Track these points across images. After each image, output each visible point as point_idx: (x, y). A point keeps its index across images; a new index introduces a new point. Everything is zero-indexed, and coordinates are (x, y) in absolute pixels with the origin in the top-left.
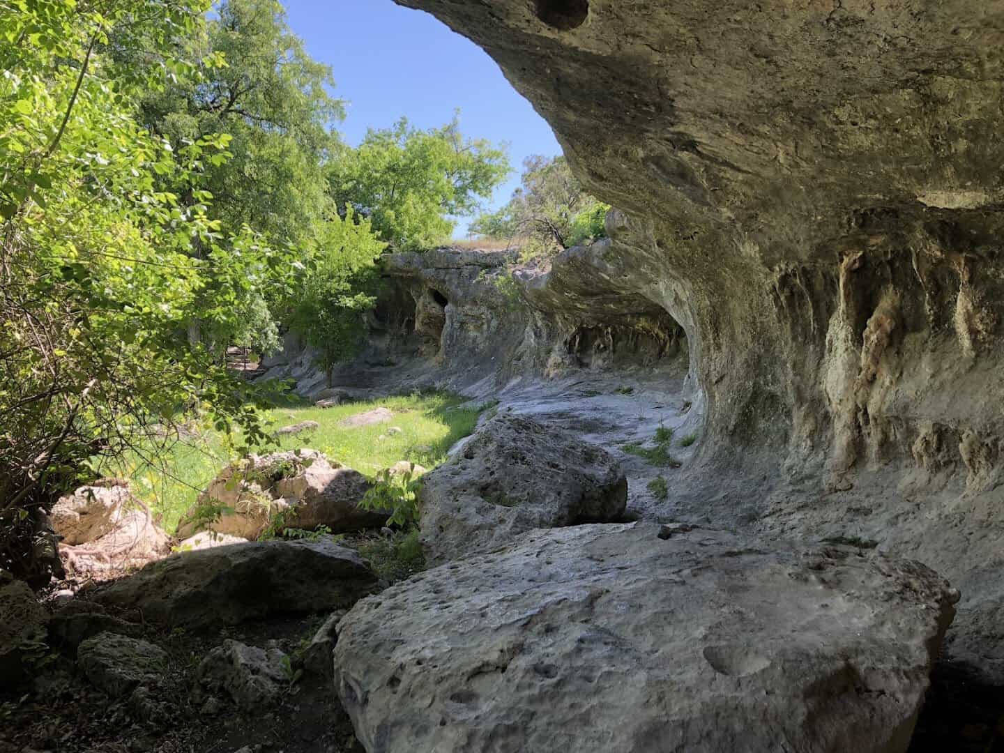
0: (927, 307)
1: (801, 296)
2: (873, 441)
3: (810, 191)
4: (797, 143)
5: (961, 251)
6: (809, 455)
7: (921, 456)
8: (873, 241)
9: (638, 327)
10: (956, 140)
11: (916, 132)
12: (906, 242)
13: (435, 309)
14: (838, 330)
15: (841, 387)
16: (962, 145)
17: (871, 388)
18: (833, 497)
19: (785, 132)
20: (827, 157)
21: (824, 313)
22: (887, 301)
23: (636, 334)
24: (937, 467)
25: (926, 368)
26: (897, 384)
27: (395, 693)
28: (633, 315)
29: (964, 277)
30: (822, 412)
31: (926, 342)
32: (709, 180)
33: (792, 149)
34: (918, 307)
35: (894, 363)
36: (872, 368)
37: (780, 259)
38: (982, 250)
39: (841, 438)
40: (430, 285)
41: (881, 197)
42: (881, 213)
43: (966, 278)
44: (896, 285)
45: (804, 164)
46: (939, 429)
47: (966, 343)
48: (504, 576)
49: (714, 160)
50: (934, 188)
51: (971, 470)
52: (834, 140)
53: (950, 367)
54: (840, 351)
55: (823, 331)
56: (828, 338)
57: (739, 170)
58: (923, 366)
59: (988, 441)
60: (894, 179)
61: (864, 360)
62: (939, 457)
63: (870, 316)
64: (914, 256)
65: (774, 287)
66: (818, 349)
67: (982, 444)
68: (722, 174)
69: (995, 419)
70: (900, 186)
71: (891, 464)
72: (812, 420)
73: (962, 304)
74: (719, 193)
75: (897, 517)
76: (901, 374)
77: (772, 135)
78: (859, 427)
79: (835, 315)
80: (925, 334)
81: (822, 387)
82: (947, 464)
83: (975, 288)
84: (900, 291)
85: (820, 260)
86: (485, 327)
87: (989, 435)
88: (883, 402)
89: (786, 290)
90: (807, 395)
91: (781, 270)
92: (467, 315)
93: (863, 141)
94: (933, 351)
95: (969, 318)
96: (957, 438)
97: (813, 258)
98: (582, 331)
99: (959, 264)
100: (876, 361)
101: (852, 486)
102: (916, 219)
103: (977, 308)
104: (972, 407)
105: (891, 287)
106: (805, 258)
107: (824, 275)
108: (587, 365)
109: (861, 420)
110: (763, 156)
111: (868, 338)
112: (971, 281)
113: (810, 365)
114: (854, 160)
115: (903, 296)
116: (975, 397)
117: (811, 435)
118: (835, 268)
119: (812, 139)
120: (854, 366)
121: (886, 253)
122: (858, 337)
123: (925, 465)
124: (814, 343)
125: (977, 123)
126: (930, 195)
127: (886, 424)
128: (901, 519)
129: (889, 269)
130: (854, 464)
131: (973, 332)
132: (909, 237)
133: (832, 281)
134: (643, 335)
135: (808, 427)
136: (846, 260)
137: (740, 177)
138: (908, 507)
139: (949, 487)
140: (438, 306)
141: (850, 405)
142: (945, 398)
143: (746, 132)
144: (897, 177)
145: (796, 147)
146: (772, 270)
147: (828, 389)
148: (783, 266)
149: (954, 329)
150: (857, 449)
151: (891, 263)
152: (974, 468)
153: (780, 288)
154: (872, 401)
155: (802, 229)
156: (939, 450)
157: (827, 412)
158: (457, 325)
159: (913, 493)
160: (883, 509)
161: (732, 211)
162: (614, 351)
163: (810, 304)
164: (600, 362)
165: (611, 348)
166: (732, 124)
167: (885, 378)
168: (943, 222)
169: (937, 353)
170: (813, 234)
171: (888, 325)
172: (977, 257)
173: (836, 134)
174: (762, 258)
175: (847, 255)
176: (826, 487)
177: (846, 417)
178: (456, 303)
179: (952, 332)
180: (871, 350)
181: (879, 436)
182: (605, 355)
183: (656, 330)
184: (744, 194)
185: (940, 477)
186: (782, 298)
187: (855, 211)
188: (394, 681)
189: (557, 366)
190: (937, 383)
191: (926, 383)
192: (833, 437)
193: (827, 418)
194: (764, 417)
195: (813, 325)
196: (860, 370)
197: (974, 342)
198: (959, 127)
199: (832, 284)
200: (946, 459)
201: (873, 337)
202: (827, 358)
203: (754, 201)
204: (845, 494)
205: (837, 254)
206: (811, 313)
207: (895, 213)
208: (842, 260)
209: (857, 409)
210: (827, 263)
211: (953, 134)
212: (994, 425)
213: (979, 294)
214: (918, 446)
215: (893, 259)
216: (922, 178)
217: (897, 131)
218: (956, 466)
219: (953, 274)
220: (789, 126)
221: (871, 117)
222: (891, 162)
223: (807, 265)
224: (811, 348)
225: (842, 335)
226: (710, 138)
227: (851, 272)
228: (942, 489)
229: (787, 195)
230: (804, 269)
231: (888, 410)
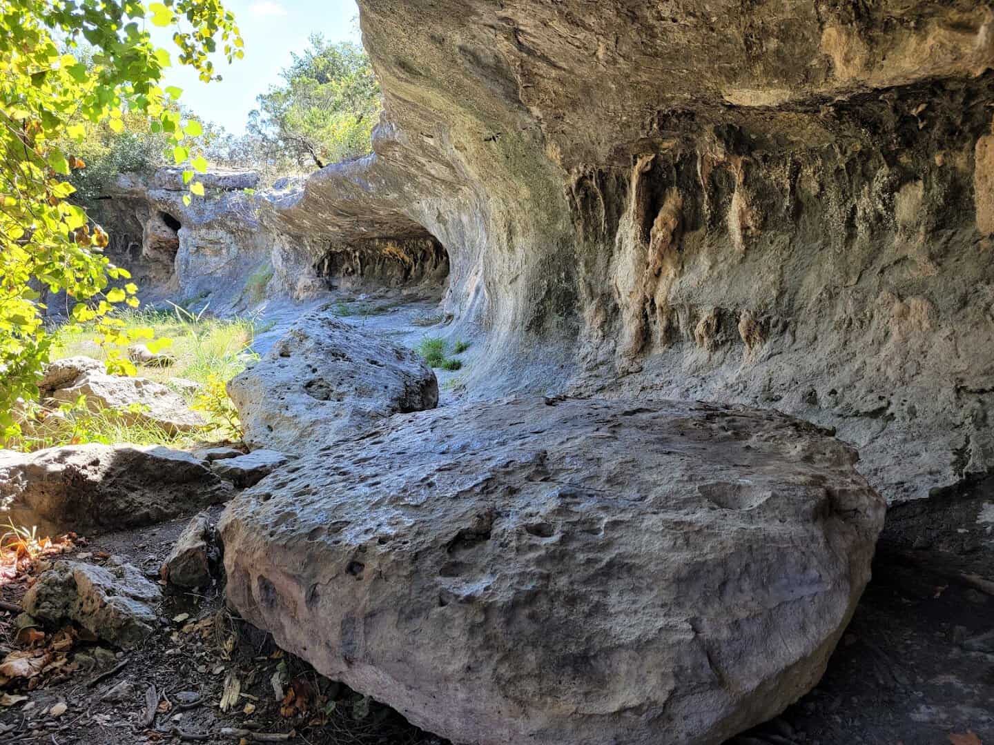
0: (706, 207)
1: (595, 197)
2: (658, 328)
3: (621, 90)
4: (617, 38)
5: (740, 155)
6: (601, 343)
7: (703, 338)
8: (665, 145)
9: (386, 251)
10: (768, 40)
11: (732, 31)
12: (694, 146)
13: (166, 232)
14: (628, 228)
15: (631, 281)
16: (773, 44)
17: (658, 281)
18: (626, 380)
19: (610, 24)
20: (645, 54)
21: (615, 213)
22: (672, 200)
23: (382, 259)
24: (716, 346)
25: (704, 261)
26: (680, 276)
27: (359, 579)
28: (380, 239)
29: (739, 178)
30: (612, 304)
31: (703, 239)
32: (523, 75)
33: (612, 43)
34: (697, 206)
35: (676, 258)
36: (658, 262)
37: (579, 161)
38: (757, 155)
39: (629, 327)
40: (161, 207)
41: (689, 97)
42: (681, 115)
43: (741, 180)
44: (679, 187)
45: (621, 60)
46: (719, 313)
47: (737, 237)
48: (409, 453)
49: (530, 52)
50: (743, 86)
51: (747, 346)
52: (653, 36)
53: (725, 259)
54: (630, 248)
55: (612, 231)
56: (618, 236)
57: (554, 66)
58: (702, 259)
59: (762, 320)
60: (706, 78)
61: (652, 255)
62: (718, 337)
63: (656, 216)
64: (699, 158)
65: (571, 189)
66: (608, 248)
67: (757, 323)
68: (535, 70)
69: (767, 301)
70: (710, 85)
71: (674, 347)
72: (602, 312)
73: (737, 203)
74: (531, 90)
75: (687, 390)
76: (683, 267)
77: (596, 28)
78: (646, 316)
79: (626, 214)
80: (702, 231)
81: (612, 282)
82: (723, 343)
83: (748, 189)
84: (682, 192)
85: (615, 162)
86: (224, 251)
87: (762, 315)
88: (669, 292)
89: (582, 192)
90: (599, 291)
91: (579, 172)
92: (203, 239)
93: (680, 38)
94: (710, 246)
95: (742, 215)
96: (733, 320)
97: (610, 159)
98: (331, 255)
99: (737, 167)
100: (662, 257)
101: (642, 369)
102: (708, 123)
103: (749, 206)
104: (748, 293)
105: (675, 189)
106: (603, 160)
107: (617, 178)
108: (336, 288)
109: (648, 310)
110: (582, 51)
111: (655, 236)
112: (745, 182)
113: (601, 262)
114: (671, 58)
115: (684, 197)
116: (750, 283)
117: (602, 326)
118: (628, 170)
119: (633, 34)
120: (643, 262)
121: (675, 156)
122: (646, 236)
123: (706, 344)
124: (604, 241)
125: (789, 24)
126: (736, 93)
127: (671, 312)
128: (692, 390)
129: (674, 172)
130: (642, 348)
131: (744, 228)
132: (698, 140)
133: (624, 185)
134: (389, 259)
135: (599, 319)
136: (639, 162)
137: (554, 73)
138: (695, 381)
139: (727, 362)
140: (169, 230)
141: (639, 297)
142: (724, 285)
143: (572, 22)
144: (709, 75)
145: (617, 42)
146: (570, 173)
147: (619, 285)
148: (581, 168)
149: (726, 226)
150: (645, 336)
151: (677, 166)
152: (750, 344)
153: (576, 190)
154: (659, 292)
155: (605, 131)
156: (717, 331)
157: (616, 305)
158: (192, 249)
159: (697, 369)
160: (673, 385)
161: (541, 109)
162: (362, 274)
163: (603, 205)
164: (349, 285)
165: (359, 272)
166: (560, 12)
167: (670, 271)
168: (730, 126)
169: (713, 248)
170: (614, 135)
171: (672, 224)
172: (752, 161)
173: (656, 30)
174: (562, 160)
175: (641, 158)
176: (620, 371)
177: (635, 307)
178: (190, 227)
179: (724, 230)
180: (658, 247)
181: (665, 323)
182: (354, 278)
183: (402, 254)
184: (555, 92)
185: (719, 355)
186: (578, 200)
187: (659, 112)
188: (354, 568)
189: (307, 288)
190: (715, 273)
191: (706, 274)
192: (622, 326)
193: (616, 309)
194: (557, 312)
195: (604, 226)
196: (648, 265)
197: (745, 237)
198: (772, 26)
199: (623, 186)
200: (724, 338)
201: (660, 235)
202: (616, 255)
203: (564, 100)
204: (637, 375)
205: (632, 157)
206: (603, 213)
207: (691, 115)
208: (635, 163)
209: (646, 300)
210: (621, 165)
211: (765, 33)
212: (767, 305)
213: (752, 194)
214: (700, 328)
215: (680, 162)
216: (732, 76)
217: (712, 30)
218: (732, 344)
219: (729, 177)
220: (614, 18)
221: (691, 14)
222: (703, 60)
223: (603, 168)
224: (602, 246)
225: (632, 233)
226: (535, 26)
227: (643, 174)
228: (722, 364)
229: (597, 94)
230: (600, 171)
231: (674, 299)
